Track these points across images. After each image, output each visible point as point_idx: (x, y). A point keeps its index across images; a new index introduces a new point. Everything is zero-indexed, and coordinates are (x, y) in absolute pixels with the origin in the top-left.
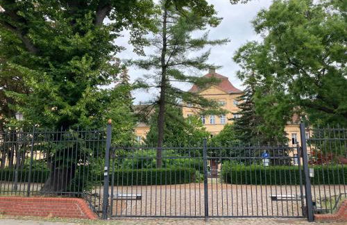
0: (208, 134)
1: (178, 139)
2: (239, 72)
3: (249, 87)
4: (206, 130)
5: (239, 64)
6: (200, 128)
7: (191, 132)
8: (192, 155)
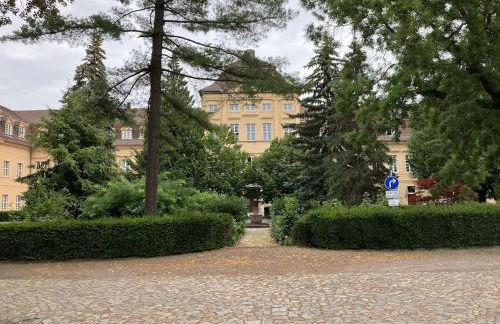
0: (245, 156)
1: (195, 163)
2: (312, 27)
3: (317, 70)
4: (242, 150)
5: (310, 12)
6: (232, 146)
7: (217, 151)
8: (219, 190)
